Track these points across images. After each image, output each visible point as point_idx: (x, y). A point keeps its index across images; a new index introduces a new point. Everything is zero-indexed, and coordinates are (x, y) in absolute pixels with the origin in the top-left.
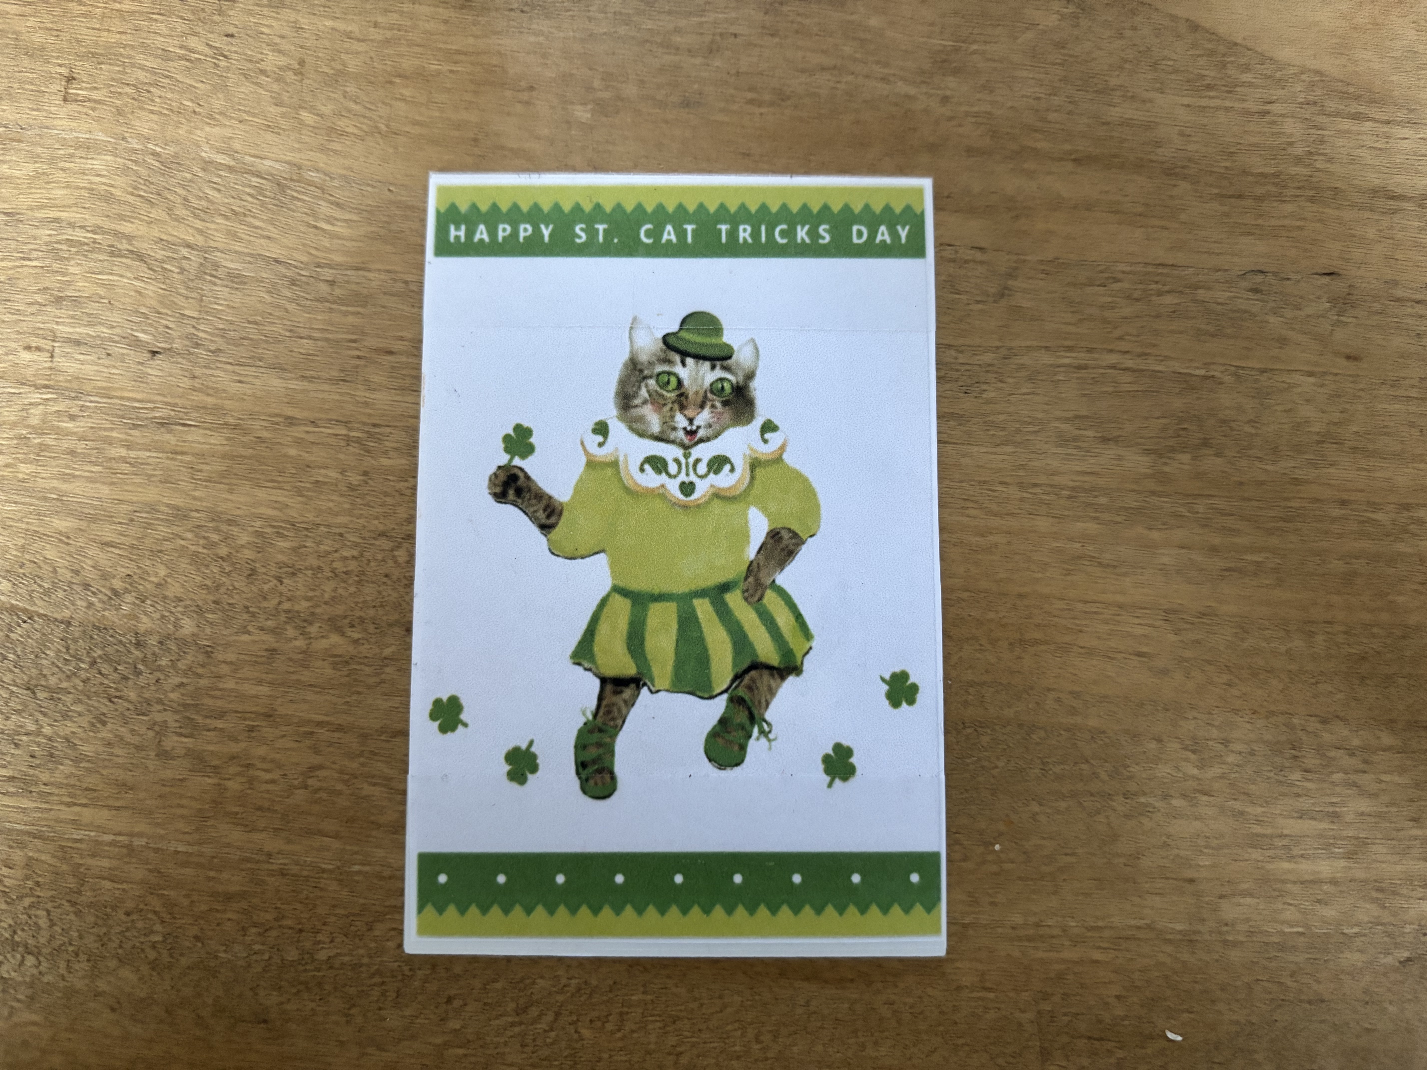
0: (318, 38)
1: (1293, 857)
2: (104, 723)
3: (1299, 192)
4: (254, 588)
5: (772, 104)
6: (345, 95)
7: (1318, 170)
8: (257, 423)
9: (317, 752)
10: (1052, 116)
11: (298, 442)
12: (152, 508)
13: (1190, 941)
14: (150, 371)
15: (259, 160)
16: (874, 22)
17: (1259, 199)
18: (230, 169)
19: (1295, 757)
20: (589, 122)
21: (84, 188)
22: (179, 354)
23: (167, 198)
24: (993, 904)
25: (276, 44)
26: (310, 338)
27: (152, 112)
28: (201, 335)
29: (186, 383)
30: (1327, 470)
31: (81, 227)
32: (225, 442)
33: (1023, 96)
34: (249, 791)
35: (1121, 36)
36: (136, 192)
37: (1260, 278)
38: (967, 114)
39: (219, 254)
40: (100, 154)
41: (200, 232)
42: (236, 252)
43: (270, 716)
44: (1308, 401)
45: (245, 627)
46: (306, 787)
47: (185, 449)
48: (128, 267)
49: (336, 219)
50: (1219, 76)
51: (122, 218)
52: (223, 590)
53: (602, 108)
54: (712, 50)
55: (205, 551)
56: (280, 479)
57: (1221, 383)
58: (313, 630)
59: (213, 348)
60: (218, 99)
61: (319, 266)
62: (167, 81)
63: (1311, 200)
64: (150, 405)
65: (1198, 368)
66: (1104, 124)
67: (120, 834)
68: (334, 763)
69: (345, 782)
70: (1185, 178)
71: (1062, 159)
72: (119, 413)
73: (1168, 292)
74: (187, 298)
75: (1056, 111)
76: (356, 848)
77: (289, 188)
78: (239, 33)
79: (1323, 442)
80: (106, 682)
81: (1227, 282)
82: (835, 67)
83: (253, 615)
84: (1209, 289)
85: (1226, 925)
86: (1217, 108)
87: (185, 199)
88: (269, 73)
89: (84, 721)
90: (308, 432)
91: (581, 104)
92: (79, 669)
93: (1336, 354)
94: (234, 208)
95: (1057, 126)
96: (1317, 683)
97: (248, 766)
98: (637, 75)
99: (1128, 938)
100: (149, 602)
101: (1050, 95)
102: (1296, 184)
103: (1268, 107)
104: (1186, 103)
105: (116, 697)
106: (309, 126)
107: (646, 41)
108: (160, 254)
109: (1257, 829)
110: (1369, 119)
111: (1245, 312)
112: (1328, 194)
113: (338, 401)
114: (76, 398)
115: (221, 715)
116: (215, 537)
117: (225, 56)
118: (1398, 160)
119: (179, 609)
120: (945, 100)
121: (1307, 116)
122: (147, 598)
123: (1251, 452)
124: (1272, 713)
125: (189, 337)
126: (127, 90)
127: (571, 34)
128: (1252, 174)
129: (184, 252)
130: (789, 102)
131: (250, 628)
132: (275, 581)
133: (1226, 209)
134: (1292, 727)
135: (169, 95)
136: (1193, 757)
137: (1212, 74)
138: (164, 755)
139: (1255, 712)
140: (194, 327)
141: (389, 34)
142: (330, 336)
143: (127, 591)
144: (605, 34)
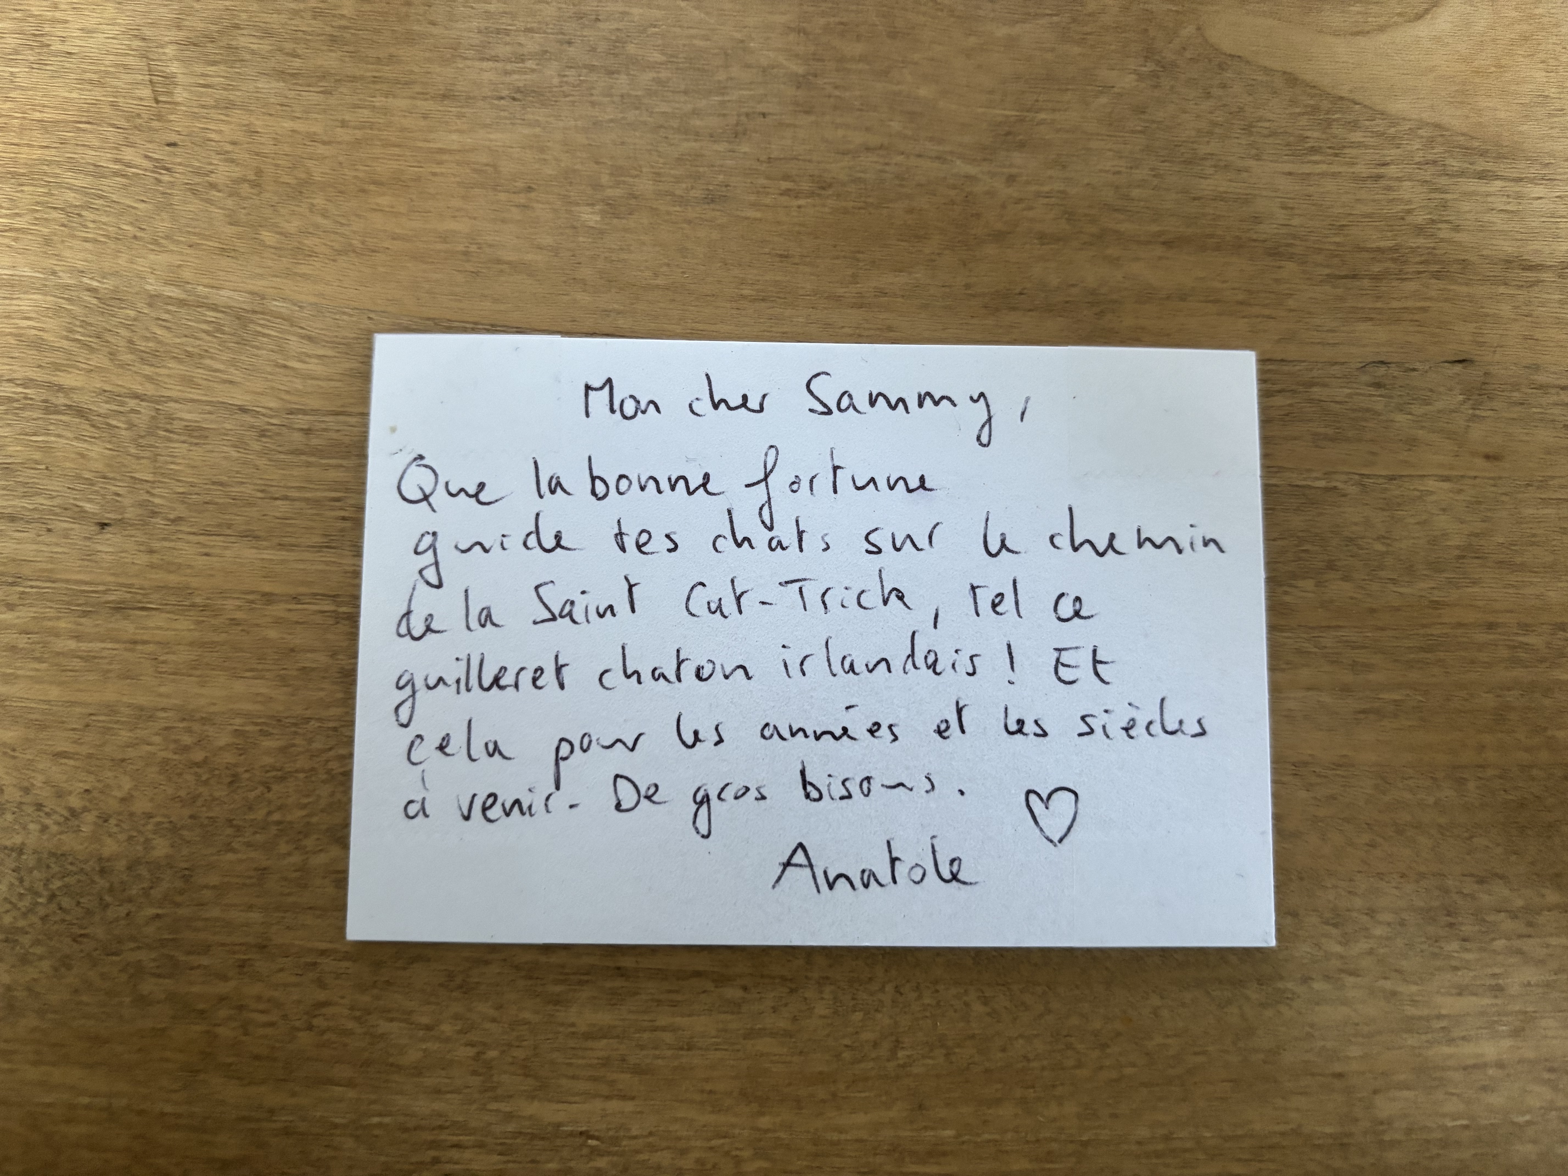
0: (276, 142)
1: (1453, 1040)
2: (69, 967)
3: (1421, 268)
4: (236, 797)
5: (812, 194)
6: (312, 208)
7: (1442, 240)
8: (230, 602)
9: (321, 984)
10: (1135, 193)
11: (278, 622)
12: (111, 709)
13: (1342, 1145)
14: (100, 548)
15: (214, 291)
16: (923, 92)
17: (1376, 278)
18: (182, 303)
19: (1451, 925)
20: (598, 226)
21: (10, 334)
22: (131, 525)
23: (107, 342)
24: (1114, 1116)
25: (227, 152)
26: (285, 498)
27: (86, 240)
28: (157, 501)
29: (143, 559)
30: (1470, 590)
31: (9, 381)
32: (192, 627)
33: (1101, 171)
34: (244, 1038)
35: (1208, 95)
36: (71, 335)
37: (1382, 370)
38: (1038, 195)
39: (172, 404)
40: (25, 293)
41: (149, 378)
42: (193, 401)
43: (265, 947)
44: (1444, 510)
45: (229, 844)
46: (310, 1028)
47: (145, 638)
48: (67, 425)
49: (309, 356)
50: (1324, 136)
51: (57, 367)
52: (199, 802)
53: (612, 209)
54: (738, 134)
55: (176, 757)
56: (260, 667)
57: (1344, 495)
58: (309, 843)
59: (172, 517)
60: (163, 220)
61: (291, 413)
62: (101, 202)
63: (1437, 275)
64: (101, 588)
65: (1317, 479)
66: (1195, 199)
67: (96, 1096)
68: (343, 997)
69: (357, 1019)
70: (1291, 257)
71: (1149, 243)
72: (66, 598)
73: (1279, 392)
74: (138, 458)
75: (1139, 186)
76: (373, 1097)
77: (252, 321)
78: (183, 141)
79: (1464, 557)
80: (68, 918)
81: (1345, 377)
82: (881, 147)
83: (238, 829)
84: (1325, 385)
85: (1382, 1123)
86: (1323, 175)
87: (131, 342)
88: (221, 187)
89: (46, 965)
90: (290, 610)
91: (588, 205)
92: (37, 904)
93: (1474, 454)
94: (188, 349)
95: (1142, 204)
96: (1471, 837)
97: (241, 1008)
98: (652, 167)
99: (1271, 1147)
100: (113, 821)
101: (1131, 168)
102: (1418, 259)
103: (1382, 170)
104: (1287, 170)
105: (81, 935)
106: (270, 247)
107: (661, 127)
108: (104, 408)
109: (1411, 1011)
110: (1498, 177)
111: (1368, 410)
112: (1455, 267)
113: (321, 571)
114: (12, 584)
115: (206, 949)
116: (187, 740)
117: (167, 169)
118: (1533, 224)
119: (150, 827)
120: (1011, 179)
121: (1428, 178)
122: (110, 816)
123: (1382, 574)
124: (1422, 876)
125: (142, 504)
126: (55, 215)
127: (573, 123)
128: (1367, 250)
129: (132, 403)
130: (830, 192)
131: (235, 845)
132: (261, 789)
133: (1340, 291)
134: (1447, 891)
135: (104, 219)
136: (1334, 931)
137: (1316, 134)
138: (142, 1001)
139: (1403, 876)
140: (148, 492)
141: (359, 134)
142: (308, 495)
143: (85, 809)
144: (611, 121)
